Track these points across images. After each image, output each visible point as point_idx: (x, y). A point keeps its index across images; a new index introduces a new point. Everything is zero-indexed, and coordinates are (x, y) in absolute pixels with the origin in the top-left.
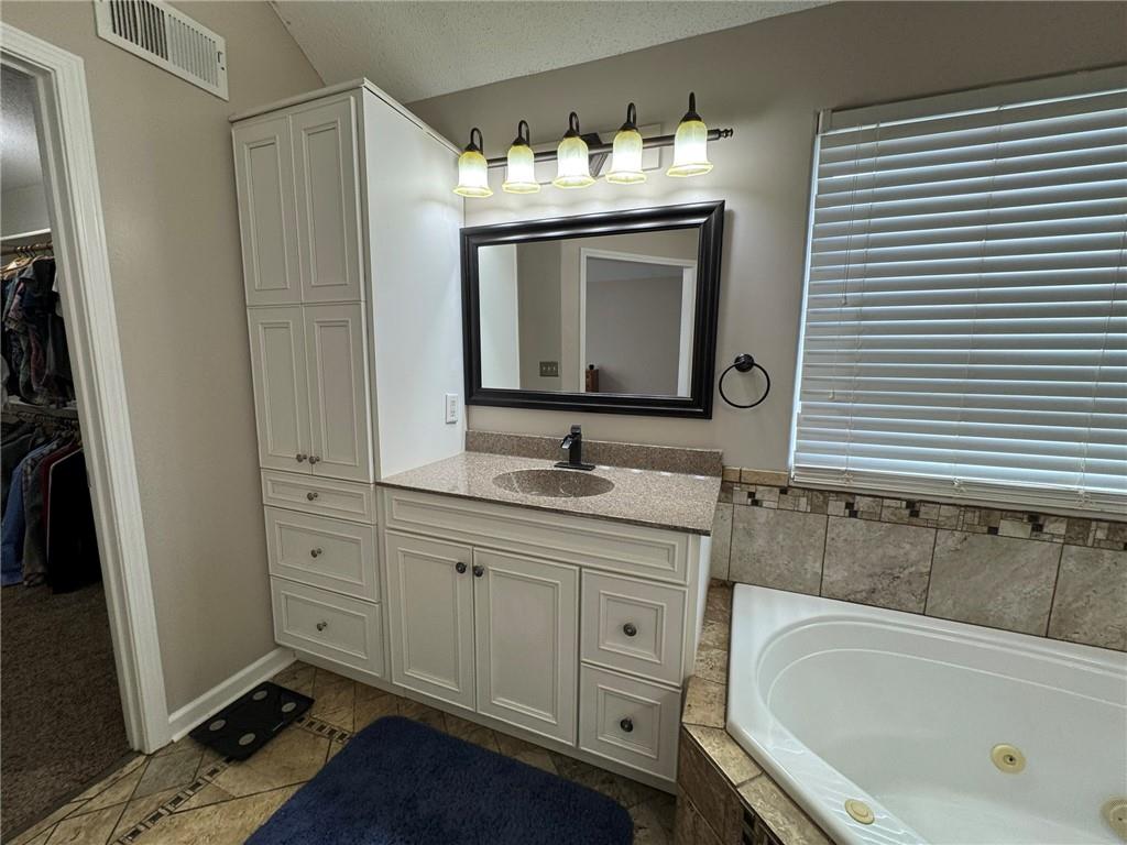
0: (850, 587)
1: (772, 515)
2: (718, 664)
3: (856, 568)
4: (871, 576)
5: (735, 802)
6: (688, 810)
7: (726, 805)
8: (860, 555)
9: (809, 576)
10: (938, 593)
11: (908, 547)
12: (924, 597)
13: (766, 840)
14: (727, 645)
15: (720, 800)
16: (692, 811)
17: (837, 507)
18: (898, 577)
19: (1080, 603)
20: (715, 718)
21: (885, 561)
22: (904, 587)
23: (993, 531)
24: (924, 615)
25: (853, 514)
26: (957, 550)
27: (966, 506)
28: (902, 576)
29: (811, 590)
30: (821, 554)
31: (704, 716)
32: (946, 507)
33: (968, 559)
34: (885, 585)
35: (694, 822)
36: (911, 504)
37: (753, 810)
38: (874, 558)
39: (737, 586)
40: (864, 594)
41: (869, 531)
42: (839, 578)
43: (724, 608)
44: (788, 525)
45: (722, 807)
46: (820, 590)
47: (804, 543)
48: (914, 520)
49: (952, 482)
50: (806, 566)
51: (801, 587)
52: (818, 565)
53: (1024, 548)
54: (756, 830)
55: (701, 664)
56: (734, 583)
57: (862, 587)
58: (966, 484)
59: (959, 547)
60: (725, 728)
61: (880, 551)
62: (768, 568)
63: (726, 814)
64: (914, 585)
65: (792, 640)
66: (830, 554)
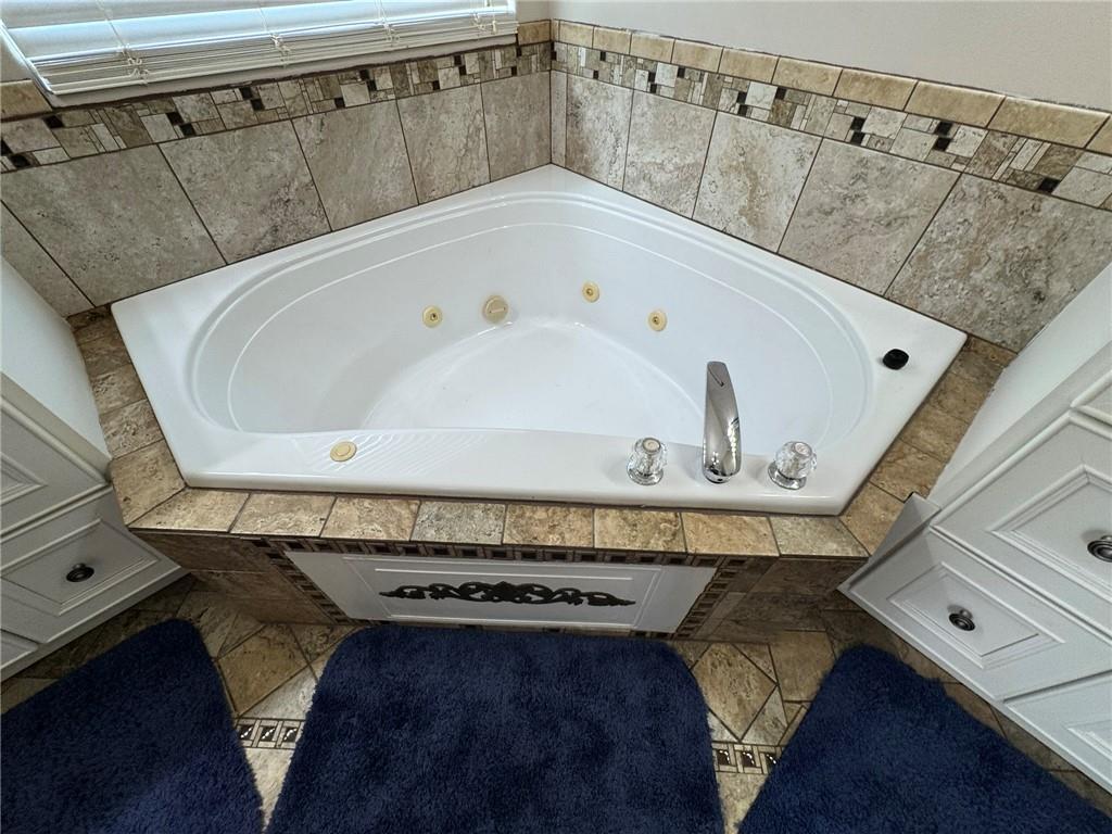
0: (250, 236)
1: (70, 174)
2: (141, 422)
3: (241, 208)
4: (262, 212)
5: (239, 543)
6: (214, 577)
7: (236, 550)
8: (235, 190)
9: (197, 246)
10: (330, 201)
11: (275, 156)
12: (322, 213)
13: (284, 545)
14: (139, 392)
15: (229, 551)
16: (218, 575)
17: (157, 125)
18: (288, 200)
19: (427, 160)
20: (167, 485)
21: (265, 186)
22: (300, 209)
23: (340, 103)
24: (332, 231)
25: (188, 130)
26: (322, 141)
27: (303, 76)
28: (291, 197)
29: (212, 261)
30: (189, 208)
31: (153, 494)
32: (284, 83)
33: (336, 149)
34: (282, 216)
35: (229, 580)
36: (246, 91)
37: (256, 535)
38: (252, 188)
39: (115, 308)
40: (269, 237)
41: (223, 150)
42: (232, 231)
43: (113, 348)
44: (111, 183)
45: (235, 554)
46: (222, 257)
47: (158, 202)
48: (261, 114)
49: (269, 41)
50: (185, 234)
51: (198, 265)
52: (196, 225)
53: (371, 116)
54: (272, 545)
55: (118, 437)
56: (108, 306)
57: (262, 230)
58: (288, 41)
59: (321, 136)
60: (186, 484)
61: (252, 175)
62: (138, 262)
63: (242, 554)
64: (308, 202)
65: (219, 338)
66: (201, 204)
